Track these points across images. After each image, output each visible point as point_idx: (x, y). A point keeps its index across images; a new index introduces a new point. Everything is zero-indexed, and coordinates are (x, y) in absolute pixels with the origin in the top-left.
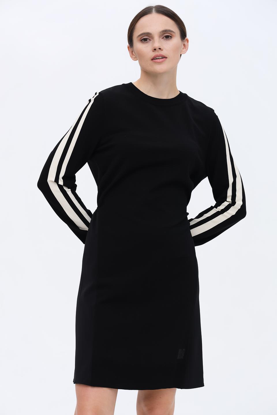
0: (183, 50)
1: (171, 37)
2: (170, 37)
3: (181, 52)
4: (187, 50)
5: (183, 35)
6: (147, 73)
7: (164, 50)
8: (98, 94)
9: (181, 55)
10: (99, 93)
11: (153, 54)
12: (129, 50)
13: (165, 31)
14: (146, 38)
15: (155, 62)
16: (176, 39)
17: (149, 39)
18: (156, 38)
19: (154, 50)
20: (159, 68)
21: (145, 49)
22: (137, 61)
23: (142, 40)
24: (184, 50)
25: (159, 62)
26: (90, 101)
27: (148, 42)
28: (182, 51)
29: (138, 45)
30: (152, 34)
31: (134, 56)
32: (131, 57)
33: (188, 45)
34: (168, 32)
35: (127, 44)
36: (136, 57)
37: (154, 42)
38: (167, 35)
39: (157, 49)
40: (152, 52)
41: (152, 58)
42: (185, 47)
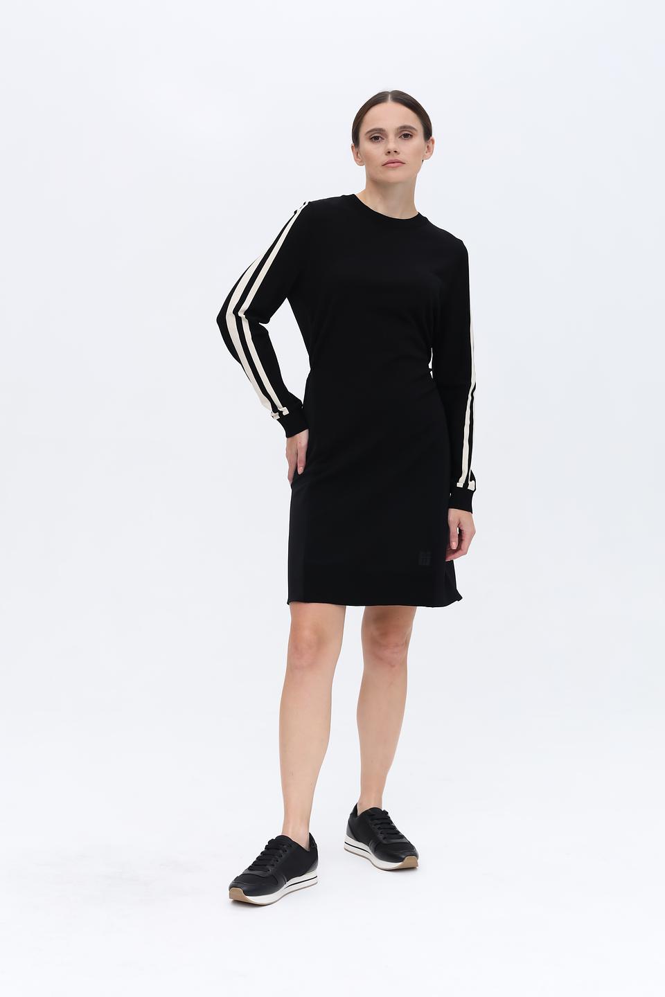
0: (426, 154)
2: (410, 136)
3: (423, 157)
4: (432, 154)
5: (428, 133)
6: (375, 183)
7: (402, 153)
8: (306, 204)
11: (385, 159)
12: (353, 151)
13: (404, 128)
14: (377, 136)
15: (389, 168)
16: (418, 140)
17: (381, 138)
18: (391, 136)
19: (388, 154)
20: (394, 175)
21: (376, 151)
24: (428, 153)
25: (393, 168)
26: (296, 212)
27: (380, 141)
28: (425, 156)
29: (366, 145)
30: (386, 130)
31: (360, 158)
32: (355, 160)
33: (433, 148)
34: (408, 129)
36: (362, 161)
37: (388, 142)
38: (406, 134)
39: (392, 152)
40: (384, 155)
41: (384, 163)
42: (429, 150)
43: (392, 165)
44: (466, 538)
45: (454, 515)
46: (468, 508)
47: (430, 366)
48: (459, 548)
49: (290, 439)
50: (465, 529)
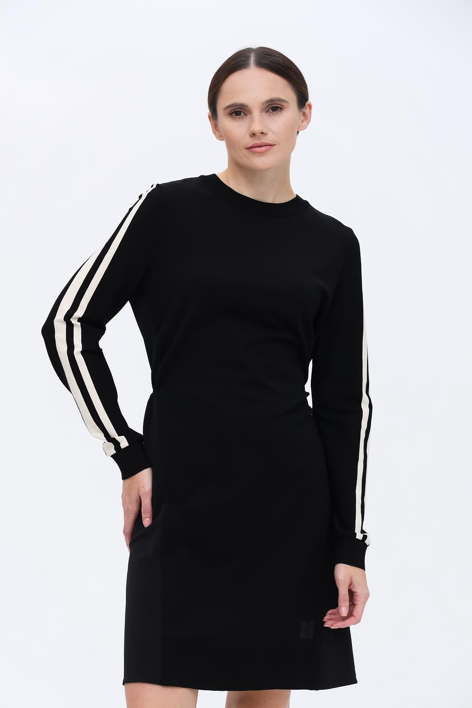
0: (302, 124)
1: (281, 108)
2: (279, 109)
3: (298, 129)
4: (308, 122)
5: (303, 98)
7: (269, 134)
8: (154, 187)
9: (298, 132)
10: (158, 185)
11: (250, 142)
12: (210, 121)
13: (272, 101)
14: (238, 111)
15: (254, 153)
16: (291, 111)
17: (244, 113)
18: (256, 113)
19: (252, 135)
20: (260, 162)
21: (238, 128)
22: (224, 141)
23: (232, 113)
24: (305, 122)
25: (260, 153)
26: (140, 197)
27: (242, 117)
28: (300, 126)
29: (226, 121)
30: (250, 106)
31: (219, 132)
32: (214, 132)
33: (310, 114)
34: (276, 103)
35: (207, 111)
36: (221, 136)
37: (252, 121)
38: (274, 107)
39: (258, 134)
40: (248, 136)
41: (248, 146)
42: (306, 117)
43: (258, 149)
44: (359, 601)
45: (343, 572)
46: (361, 564)
47: (308, 387)
48: (350, 614)
49: (127, 481)
50: (358, 589)
